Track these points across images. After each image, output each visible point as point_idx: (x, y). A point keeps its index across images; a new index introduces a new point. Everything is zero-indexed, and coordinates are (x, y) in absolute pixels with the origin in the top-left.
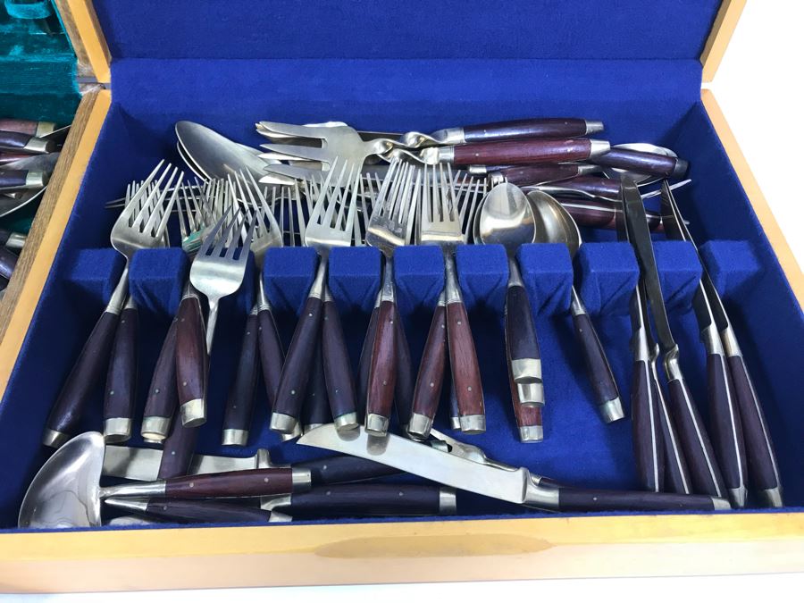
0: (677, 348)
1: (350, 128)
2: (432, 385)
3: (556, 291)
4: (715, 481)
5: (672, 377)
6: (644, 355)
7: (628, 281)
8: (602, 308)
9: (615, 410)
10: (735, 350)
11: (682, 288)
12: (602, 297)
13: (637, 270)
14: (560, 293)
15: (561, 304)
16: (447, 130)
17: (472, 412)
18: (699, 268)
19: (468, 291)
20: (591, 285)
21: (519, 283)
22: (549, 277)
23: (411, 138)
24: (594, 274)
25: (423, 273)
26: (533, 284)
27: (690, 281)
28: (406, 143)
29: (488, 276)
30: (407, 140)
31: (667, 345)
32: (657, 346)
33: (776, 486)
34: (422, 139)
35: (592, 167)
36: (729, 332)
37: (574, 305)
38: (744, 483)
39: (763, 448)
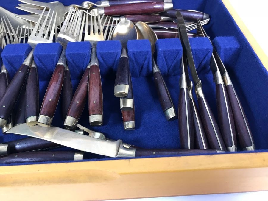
0: (200, 81)
1: (60, 3)
2: (78, 102)
3: (145, 61)
4: (220, 143)
5: (199, 96)
6: (184, 85)
7: (178, 55)
8: (168, 71)
9: (171, 113)
10: (229, 82)
11: (204, 58)
12: (167, 65)
13: (181, 48)
14: (146, 62)
15: (148, 68)
16: (101, 1)
17: (95, 113)
18: (211, 47)
19: (102, 61)
20: (160, 56)
21: (126, 56)
22: (140, 53)
23: (86, 5)
24: (161, 51)
25: (79, 52)
26: (132, 57)
27: (208, 54)
28: (83, 7)
29: (111, 53)
30: (84, 5)
31: (196, 82)
32: (192, 82)
33: (252, 145)
34: (90, 5)
35: (168, 18)
36: (227, 74)
37: (154, 68)
38: (235, 144)
39: (244, 127)
